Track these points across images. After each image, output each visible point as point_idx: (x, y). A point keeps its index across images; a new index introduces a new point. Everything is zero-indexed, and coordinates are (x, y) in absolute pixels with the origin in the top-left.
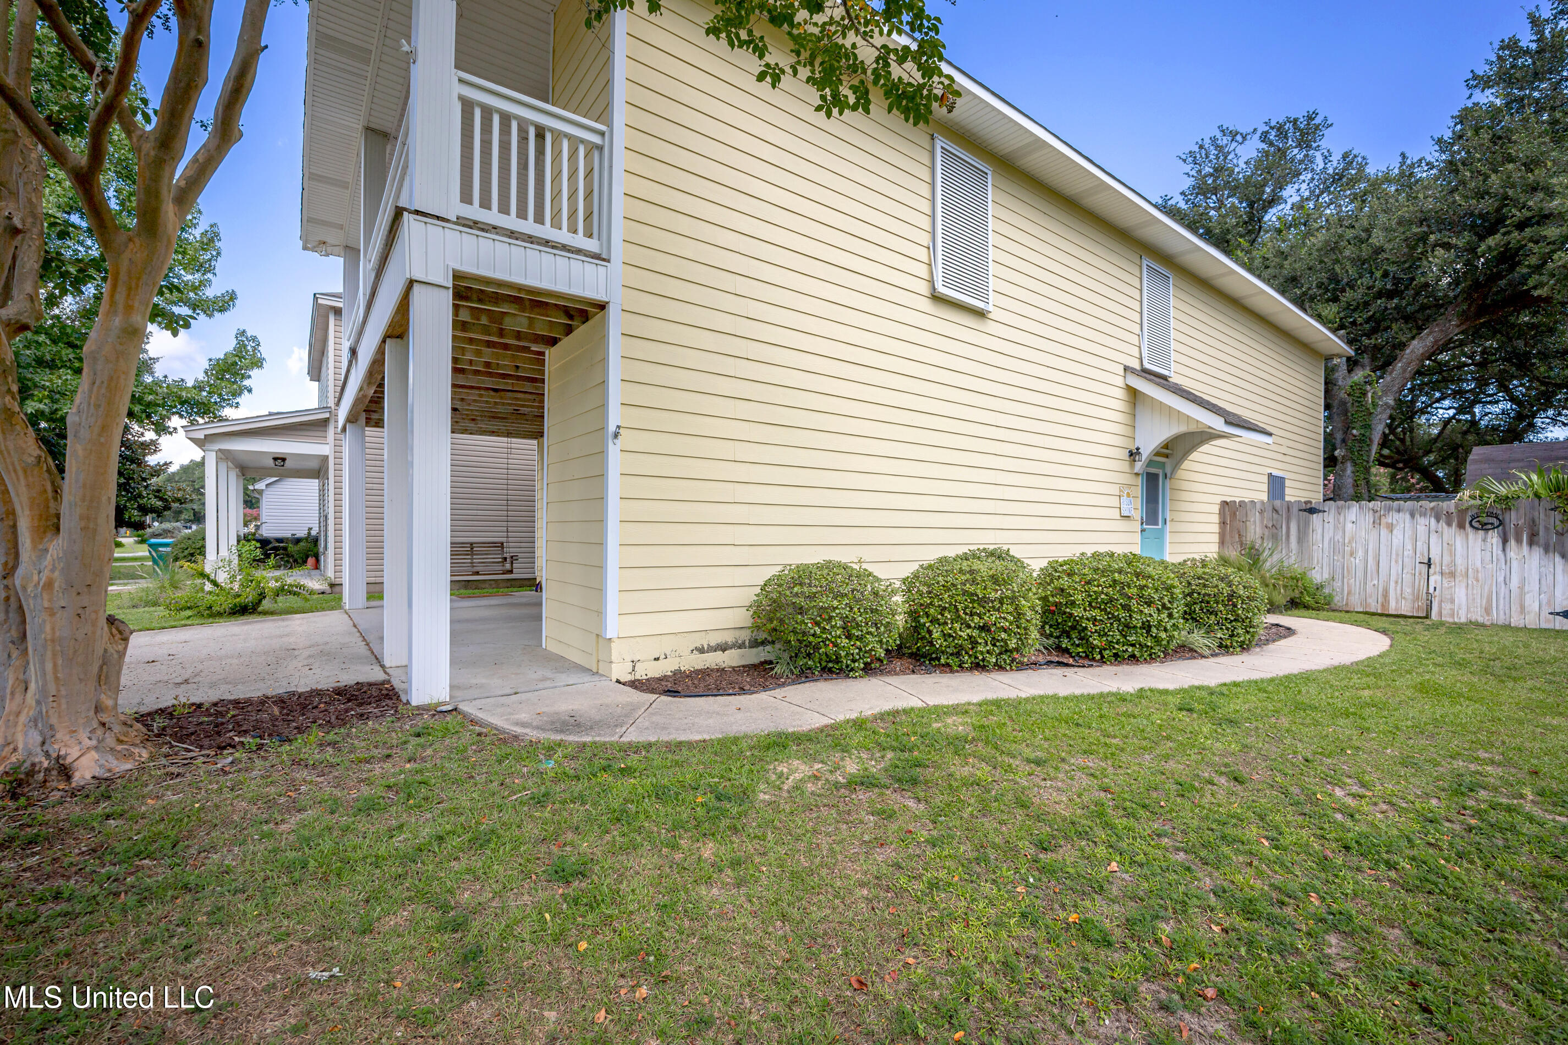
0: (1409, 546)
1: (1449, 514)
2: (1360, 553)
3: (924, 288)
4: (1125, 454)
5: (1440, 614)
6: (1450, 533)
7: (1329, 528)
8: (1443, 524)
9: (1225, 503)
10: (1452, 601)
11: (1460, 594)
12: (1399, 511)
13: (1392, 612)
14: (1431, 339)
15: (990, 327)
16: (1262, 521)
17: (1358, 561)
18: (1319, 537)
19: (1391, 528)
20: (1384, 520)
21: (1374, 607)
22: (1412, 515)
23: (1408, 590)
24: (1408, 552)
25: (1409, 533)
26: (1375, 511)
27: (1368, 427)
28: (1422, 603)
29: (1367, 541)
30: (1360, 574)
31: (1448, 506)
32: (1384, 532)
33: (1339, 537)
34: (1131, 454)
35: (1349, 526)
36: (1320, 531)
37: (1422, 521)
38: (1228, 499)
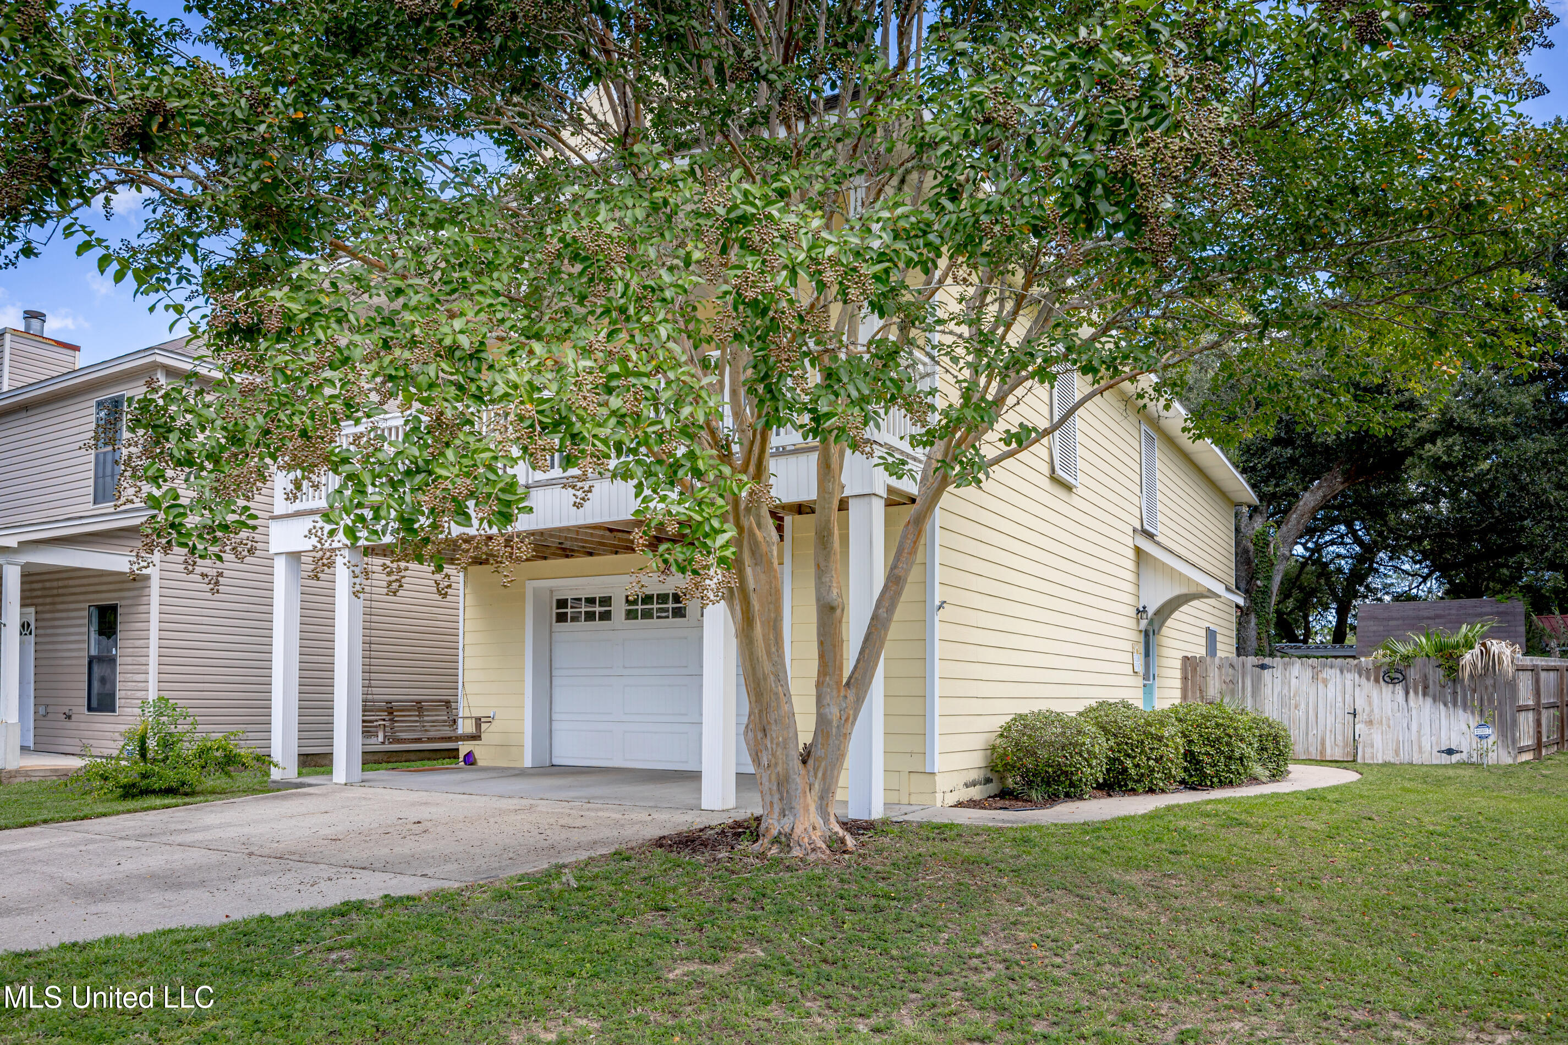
0: (1340, 699)
1: (1368, 670)
2: (1303, 706)
3: (1046, 469)
4: (1132, 612)
5: (1364, 758)
6: (1368, 686)
7: (1278, 682)
8: (1364, 680)
9: (1186, 658)
10: (1372, 747)
11: (1377, 739)
12: (1331, 667)
13: (1328, 758)
14: (1321, 493)
15: (1075, 500)
16: (1220, 676)
17: (1301, 713)
18: (1270, 691)
19: (1325, 682)
20: (1320, 676)
21: (1314, 755)
22: (1342, 672)
23: (1339, 738)
24: (1339, 705)
25: (1339, 687)
26: (1313, 668)
27: (1269, 578)
28: (1350, 749)
29: (1308, 694)
30: (1303, 725)
31: (1367, 663)
32: (1321, 686)
33: (1285, 691)
34: (1138, 611)
35: (1294, 681)
36: (1270, 686)
37: (1349, 676)
38: (1189, 655)
